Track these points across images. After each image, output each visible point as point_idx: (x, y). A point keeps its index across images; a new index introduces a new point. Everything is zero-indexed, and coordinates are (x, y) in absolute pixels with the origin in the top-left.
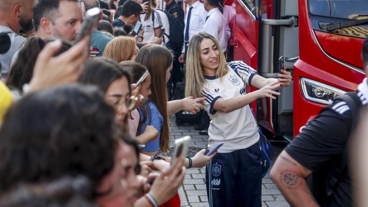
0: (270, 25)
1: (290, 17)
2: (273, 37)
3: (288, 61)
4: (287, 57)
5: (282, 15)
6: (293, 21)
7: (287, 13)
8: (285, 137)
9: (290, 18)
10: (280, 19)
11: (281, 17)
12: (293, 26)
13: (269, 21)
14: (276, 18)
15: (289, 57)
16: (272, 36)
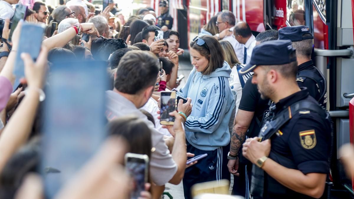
0: (325, 57)
1: (349, 46)
2: (328, 70)
3: (346, 97)
4: (345, 92)
5: (339, 44)
6: (351, 51)
7: (345, 43)
8: (345, 186)
9: (348, 48)
10: (336, 49)
11: (338, 47)
12: (352, 58)
13: (323, 52)
14: (332, 48)
15: (348, 93)
16: (327, 68)
